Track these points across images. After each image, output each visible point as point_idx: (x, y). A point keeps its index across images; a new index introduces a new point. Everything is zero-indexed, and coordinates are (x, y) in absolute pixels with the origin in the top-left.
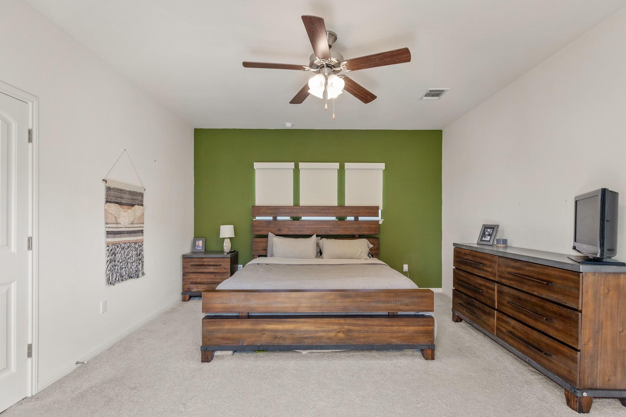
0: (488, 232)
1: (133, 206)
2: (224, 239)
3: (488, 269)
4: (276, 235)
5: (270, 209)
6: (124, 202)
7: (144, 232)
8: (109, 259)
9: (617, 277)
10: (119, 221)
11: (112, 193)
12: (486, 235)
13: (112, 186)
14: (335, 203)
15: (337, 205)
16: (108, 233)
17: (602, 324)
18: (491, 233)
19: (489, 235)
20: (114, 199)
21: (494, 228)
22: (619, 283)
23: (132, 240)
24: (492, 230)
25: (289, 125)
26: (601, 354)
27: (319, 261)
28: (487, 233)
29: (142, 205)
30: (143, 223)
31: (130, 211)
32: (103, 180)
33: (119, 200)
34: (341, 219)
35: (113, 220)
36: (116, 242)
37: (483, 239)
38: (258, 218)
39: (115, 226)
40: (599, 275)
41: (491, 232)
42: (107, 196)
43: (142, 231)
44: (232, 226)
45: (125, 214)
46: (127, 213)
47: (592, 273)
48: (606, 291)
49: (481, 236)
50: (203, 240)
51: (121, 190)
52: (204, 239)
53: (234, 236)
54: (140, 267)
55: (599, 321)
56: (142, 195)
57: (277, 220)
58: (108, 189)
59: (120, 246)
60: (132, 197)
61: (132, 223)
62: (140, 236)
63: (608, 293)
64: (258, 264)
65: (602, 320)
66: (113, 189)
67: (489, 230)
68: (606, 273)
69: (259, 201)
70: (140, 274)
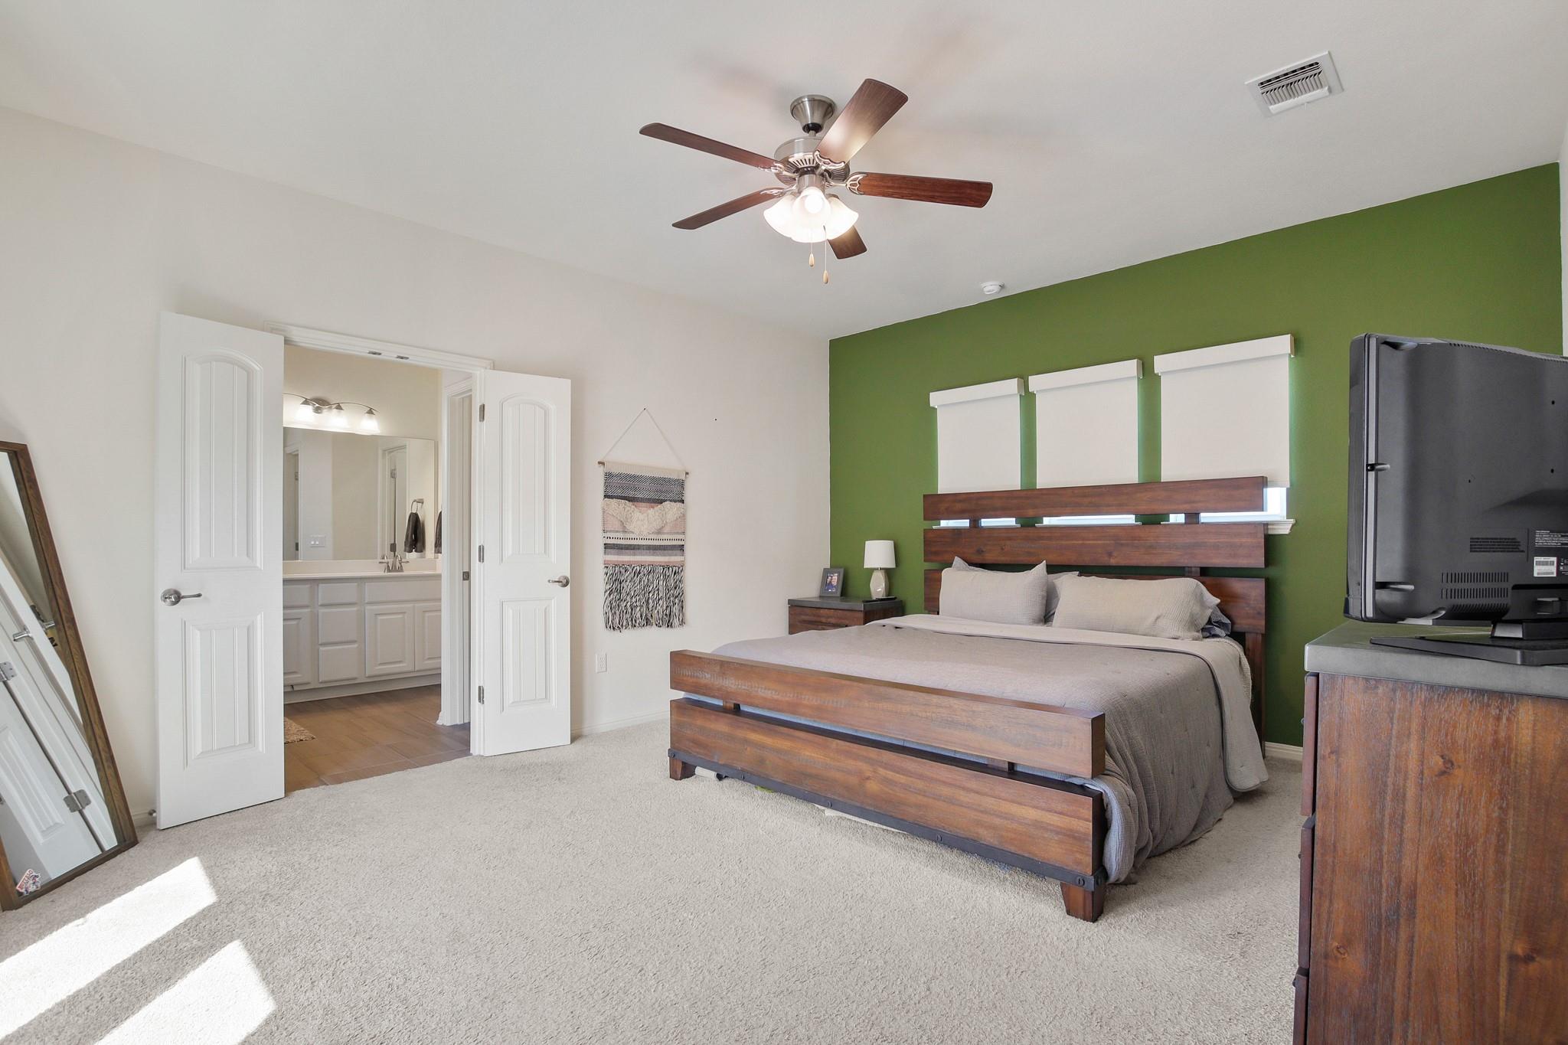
1: (661, 503)
2: (872, 570)
4: (971, 564)
5: (960, 501)
6: (641, 496)
7: (685, 548)
8: (608, 587)
9: (1494, 712)
10: (630, 527)
11: (615, 480)
13: (615, 470)
14: (1130, 474)
15: (1136, 481)
16: (607, 546)
17: (1413, 896)
20: (619, 492)
22: (1509, 738)
23: (660, 562)
25: (991, 288)
26: (1406, 1017)
27: (1042, 632)
29: (683, 502)
30: (684, 533)
31: (651, 511)
32: (599, 463)
33: (631, 494)
34: (1152, 519)
35: (617, 526)
36: (623, 562)
38: (944, 523)
39: (621, 535)
40: (1398, 694)
42: (607, 485)
43: (682, 547)
44: (892, 542)
45: (641, 517)
46: (645, 514)
47: (1361, 683)
48: (1436, 762)
50: (839, 573)
51: (634, 477)
52: (842, 570)
53: (893, 566)
54: (676, 609)
55: (1398, 881)
56: (681, 484)
57: (980, 527)
58: (609, 476)
59: (630, 570)
60: (659, 487)
61: (659, 532)
62: (676, 555)
63: (1443, 773)
64: (897, 628)
65: (1415, 884)
66: (619, 475)
68: (1432, 687)
69: (947, 483)
70: (676, 622)
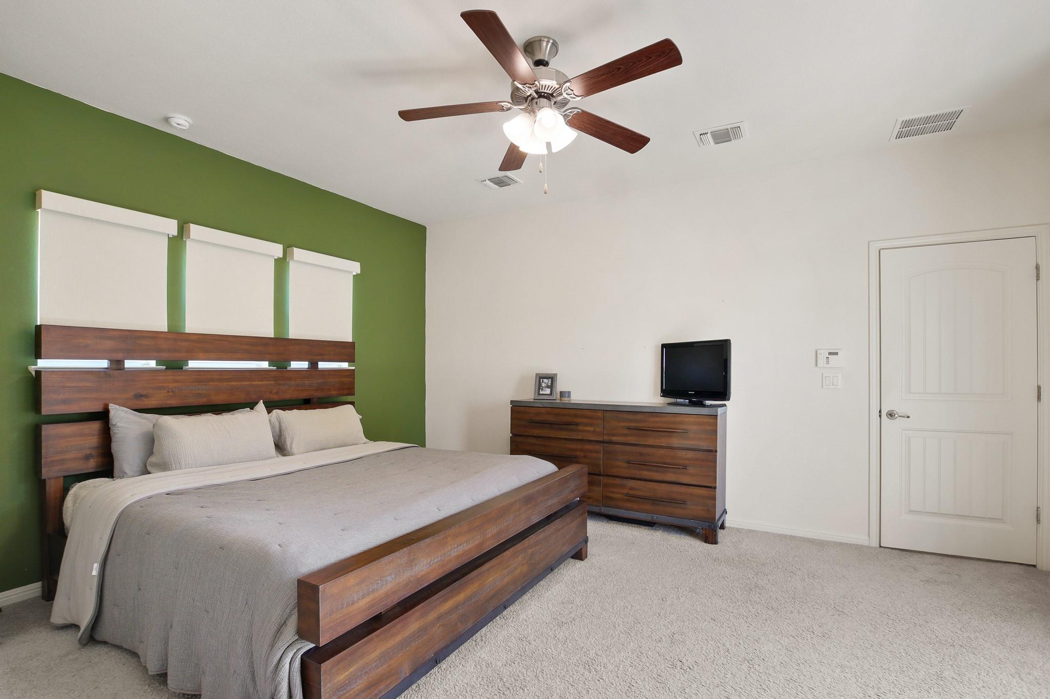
0: (545, 383)
3: (588, 428)
12: (543, 387)
14: (269, 331)
18: (550, 385)
19: (548, 387)
21: (552, 378)
24: (550, 380)
28: (543, 385)
37: (541, 393)
41: (550, 382)
49: (537, 389)
57: (124, 368)
67: (545, 380)
